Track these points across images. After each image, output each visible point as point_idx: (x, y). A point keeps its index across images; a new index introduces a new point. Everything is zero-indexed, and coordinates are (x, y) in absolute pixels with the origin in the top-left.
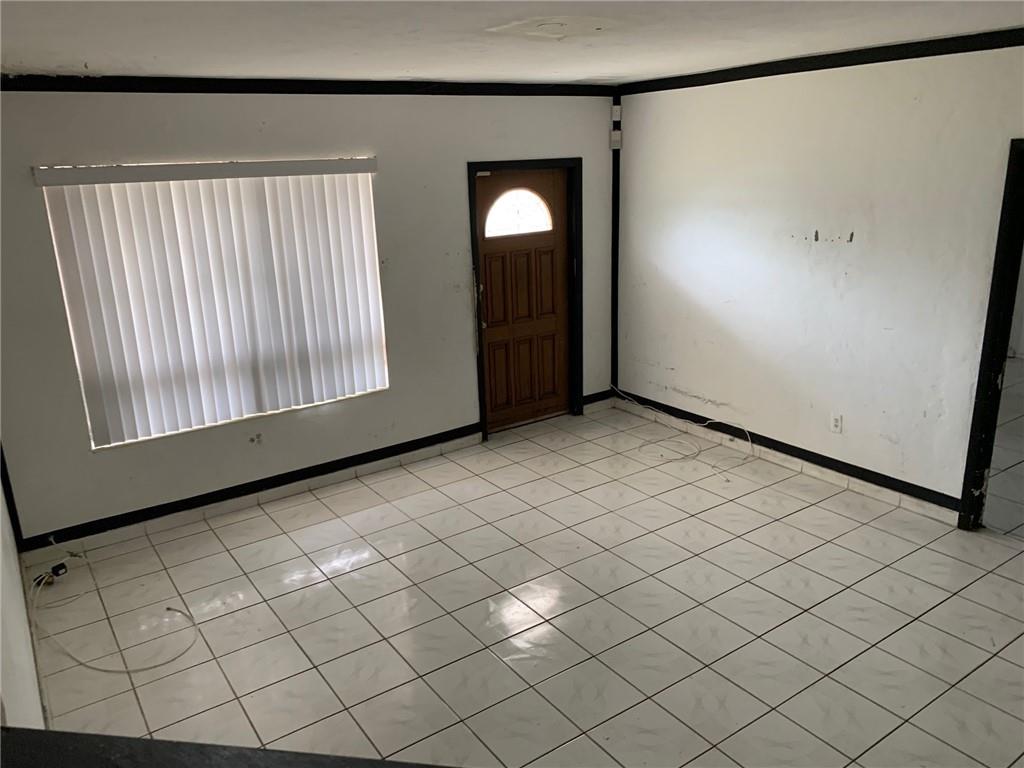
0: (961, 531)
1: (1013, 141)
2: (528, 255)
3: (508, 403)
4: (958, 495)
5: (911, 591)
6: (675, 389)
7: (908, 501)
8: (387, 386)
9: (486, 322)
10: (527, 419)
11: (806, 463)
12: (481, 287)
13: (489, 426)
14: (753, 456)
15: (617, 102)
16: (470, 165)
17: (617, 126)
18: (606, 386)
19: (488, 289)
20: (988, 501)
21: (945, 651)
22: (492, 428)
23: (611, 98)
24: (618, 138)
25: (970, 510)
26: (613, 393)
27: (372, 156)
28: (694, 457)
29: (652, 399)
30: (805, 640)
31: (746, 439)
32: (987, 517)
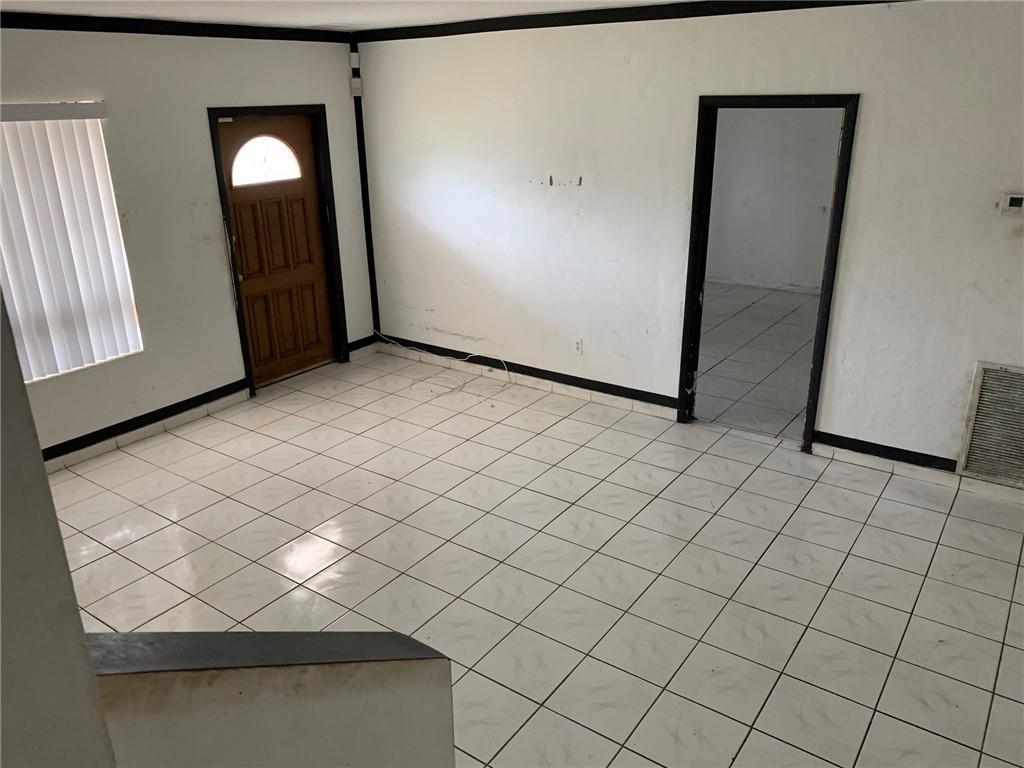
0: (681, 425)
1: (701, 97)
2: (279, 204)
3: (272, 355)
4: (676, 395)
5: (650, 476)
6: (436, 329)
7: (639, 405)
8: (142, 348)
9: (243, 275)
10: (294, 370)
11: (555, 384)
12: (234, 238)
13: (255, 381)
14: (510, 383)
15: (354, 49)
16: (211, 111)
17: (356, 73)
18: (369, 332)
19: (241, 241)
20: (697, 397)
21: (680, 517)
22: (260, 382)
23: (348, 45)
24: (359, 86)
25: (685, 407)
26: (376, 338)
27: (99, 100)
28: (461, 388)
29: (416, 341)
30: (576, 526)
31: (503, 368)
32: (697, 411)
